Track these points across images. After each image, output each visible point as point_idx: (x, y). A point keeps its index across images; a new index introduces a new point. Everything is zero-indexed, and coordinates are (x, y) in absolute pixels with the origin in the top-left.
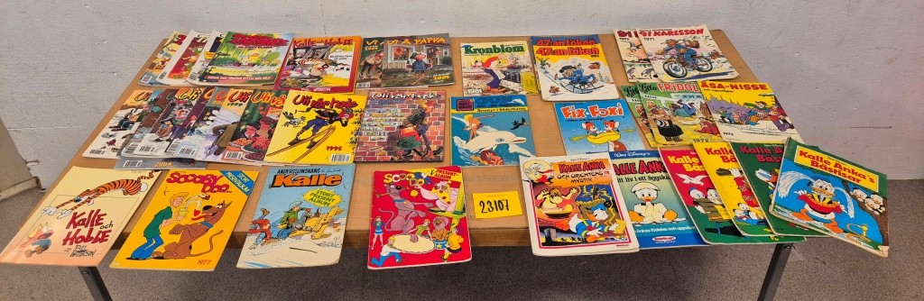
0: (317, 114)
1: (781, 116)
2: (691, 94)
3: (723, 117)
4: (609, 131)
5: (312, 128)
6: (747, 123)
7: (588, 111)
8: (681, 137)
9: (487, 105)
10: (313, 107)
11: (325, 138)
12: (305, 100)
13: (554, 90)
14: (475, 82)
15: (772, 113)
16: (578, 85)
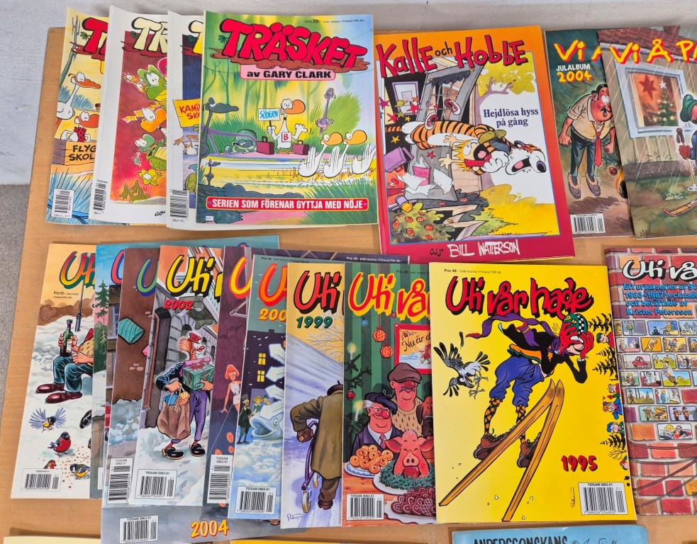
0: (508, 342)
5: (510, 394)
10: (493, 315)
11: (550, 427)
12: (472, 295)
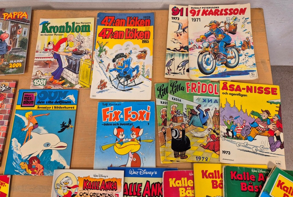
1: (277, 132)
2: (210, 98)
3: (228, 130)
4: (133, 140)
6: (246, 139)
7: (122, 114)
8: (188, 152)
9: (45, 101)
13: (103, 85)
14: (43, 70)
15: (271, 127)
16: (122, 80)
